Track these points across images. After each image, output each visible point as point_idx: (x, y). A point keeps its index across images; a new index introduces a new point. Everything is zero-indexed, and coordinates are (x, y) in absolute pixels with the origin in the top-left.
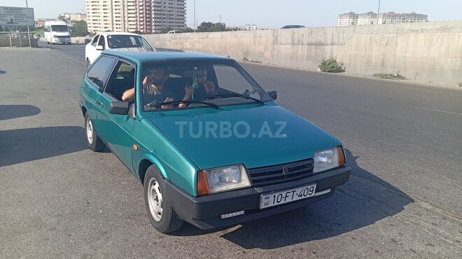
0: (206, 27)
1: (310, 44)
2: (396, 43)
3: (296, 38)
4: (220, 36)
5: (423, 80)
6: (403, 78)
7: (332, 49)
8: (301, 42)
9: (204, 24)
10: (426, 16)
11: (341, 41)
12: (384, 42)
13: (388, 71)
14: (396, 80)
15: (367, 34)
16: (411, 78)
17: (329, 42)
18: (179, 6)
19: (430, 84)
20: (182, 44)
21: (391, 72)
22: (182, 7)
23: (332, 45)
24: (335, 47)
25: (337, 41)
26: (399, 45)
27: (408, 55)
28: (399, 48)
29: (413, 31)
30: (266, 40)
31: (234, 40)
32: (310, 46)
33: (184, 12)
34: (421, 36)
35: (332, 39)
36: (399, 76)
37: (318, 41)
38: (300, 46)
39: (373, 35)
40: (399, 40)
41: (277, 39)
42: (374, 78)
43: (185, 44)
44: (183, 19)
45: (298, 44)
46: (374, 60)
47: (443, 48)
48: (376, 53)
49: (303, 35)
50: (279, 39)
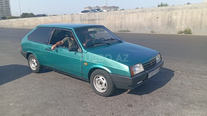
0: (25, 15)
1: (89, 20)
2: (125, 17)
3: (82, 18)
4: (44, 19)
5: (137, 32)
6: (130, 31)
7: (99, 22)
8: (85, 19)
9: (23, 14)
10: (119, 7)
11: (103, 18)
12: (121, 18)
13: (123, 29)
14: (127, 32)
15: (113, 14)
16: (132, 31)
17: (97, 19)
18: (6, 6)
19: (140, 33)
20: (23, 24)
21: (125, 29)
22: (8, 6)
23: (99, 20)
24: (100, 21)
25: (101, 18)
26: (127, 18)
27: (131, 22)
28: (127, 20)
29: (131, 13)
30: (68, 20)
31: (51, 20)
32: (89, 21)
33: (9, 9)
34: (135, 14)
35: (99, 17)
36: (128, 31)
37: (93, 19)
38: (85, 21)
39: (116, 15)
40: (126, 17)
41: (73, 19)
42: (119, 32)
43: (24, 23)
44: (10, 12)
45: (84, 20)
46: (117, 25)
47: (143, 19)
48: (118, 22)
49: (85, 17)
50: (74, 19)
